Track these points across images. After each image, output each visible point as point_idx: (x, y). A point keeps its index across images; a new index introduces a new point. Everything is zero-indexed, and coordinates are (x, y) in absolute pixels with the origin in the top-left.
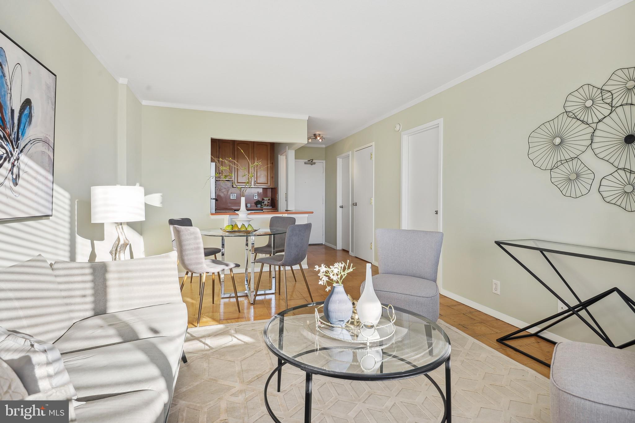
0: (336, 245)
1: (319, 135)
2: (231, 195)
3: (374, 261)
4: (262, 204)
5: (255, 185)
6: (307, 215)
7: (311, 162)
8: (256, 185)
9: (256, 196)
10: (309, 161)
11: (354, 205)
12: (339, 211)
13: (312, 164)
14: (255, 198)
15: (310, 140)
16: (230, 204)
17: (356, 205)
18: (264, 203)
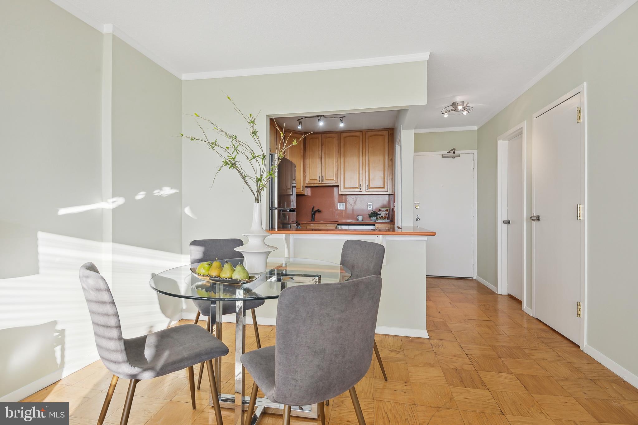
0: (496, 285)
1: (463, 103)
2: (339, 205)
3: (585, 343)
4: (378, 216)
5: (367, 191)
6: (425, 238)
7: (453, 153)
8: (369, 190)
9: (370, 205)
10: (450, 152)
11: (533, 220)
12: (502, 230)
13: (454, 157)
14: (369, 209)
15: (446, 114)
16: (337, 216)
17: (539, 220)
18: (380, 215)
